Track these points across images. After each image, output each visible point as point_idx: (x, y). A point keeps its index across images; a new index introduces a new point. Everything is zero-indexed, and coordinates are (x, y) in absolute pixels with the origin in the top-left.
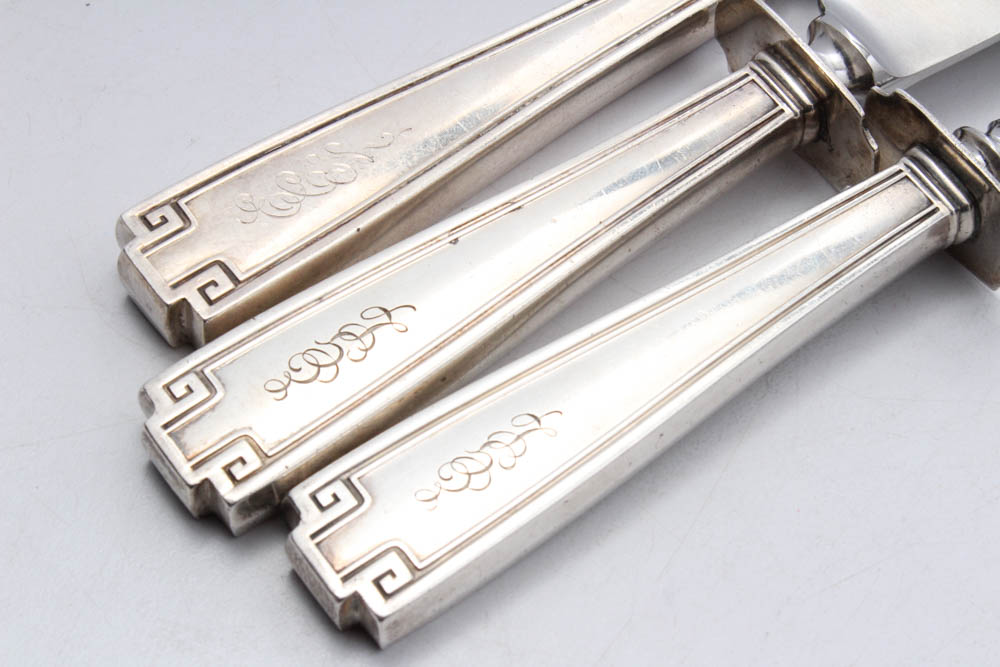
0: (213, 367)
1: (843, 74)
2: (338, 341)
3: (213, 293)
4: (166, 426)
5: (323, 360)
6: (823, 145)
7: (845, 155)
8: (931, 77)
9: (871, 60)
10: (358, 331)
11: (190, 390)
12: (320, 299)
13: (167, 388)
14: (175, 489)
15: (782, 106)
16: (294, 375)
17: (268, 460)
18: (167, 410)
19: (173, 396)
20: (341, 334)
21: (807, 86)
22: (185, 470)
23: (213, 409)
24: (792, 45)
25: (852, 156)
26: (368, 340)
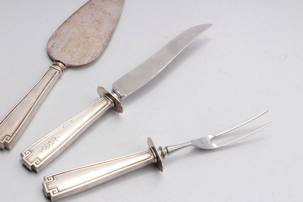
0: (31, 149)
1: (117, 97)
2: (49, 143)
3: (8, 139)
4: (26, 158)
5: (47, 146)
6: (115, 107)
7: (119, 108)
8: (130, 96)
9: (121, 95)
10: (51, 142)
11: (28, 153)
12: (45, 138)
13: (25, 153)
14: (28, 167)
15: (109, 102)
16: (43, 149)
17: (41, 161)
18: (25, 156)
19: (26, 154)
20: (49, 142)
21: (112, 99)
22: (29, 164)
23: (32, 155)
24: (109, 94)
25: (120, 108)
26: (53, 142)
